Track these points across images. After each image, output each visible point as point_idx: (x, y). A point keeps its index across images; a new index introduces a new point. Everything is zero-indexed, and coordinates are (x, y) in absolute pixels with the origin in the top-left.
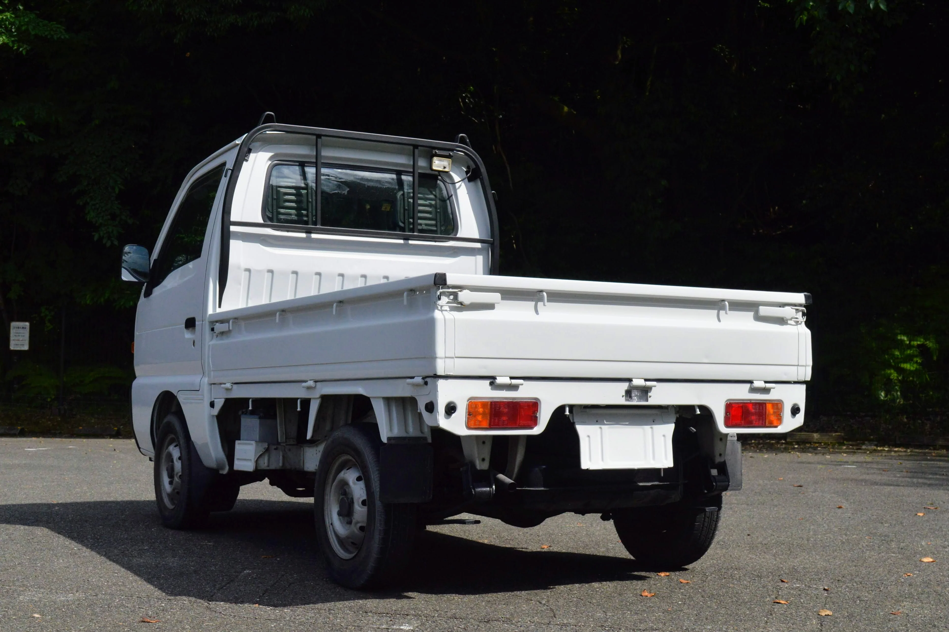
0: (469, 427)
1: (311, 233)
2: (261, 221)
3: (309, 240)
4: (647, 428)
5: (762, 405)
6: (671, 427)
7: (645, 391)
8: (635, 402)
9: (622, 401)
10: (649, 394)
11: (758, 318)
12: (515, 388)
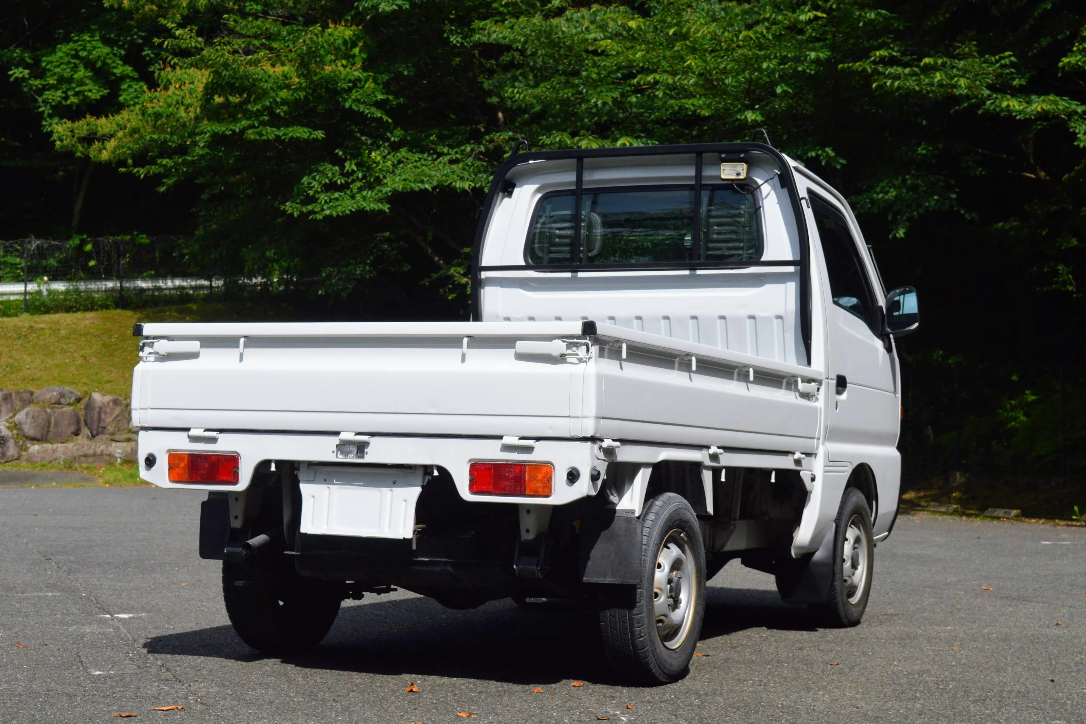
0: (173, 481)
1: (577, 271)
2: (523, 263)
3: (574, 279)
4: (386, 491)
5: (521, 466)
6: (417, 491)
7: (361, 447)
8: (351, 459)
9: (332, 458)
10: (366, 450)
11: (522, 357)
12: (213, 440)
